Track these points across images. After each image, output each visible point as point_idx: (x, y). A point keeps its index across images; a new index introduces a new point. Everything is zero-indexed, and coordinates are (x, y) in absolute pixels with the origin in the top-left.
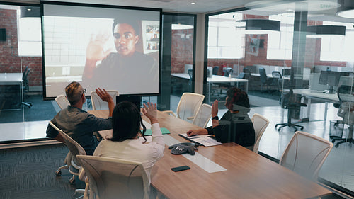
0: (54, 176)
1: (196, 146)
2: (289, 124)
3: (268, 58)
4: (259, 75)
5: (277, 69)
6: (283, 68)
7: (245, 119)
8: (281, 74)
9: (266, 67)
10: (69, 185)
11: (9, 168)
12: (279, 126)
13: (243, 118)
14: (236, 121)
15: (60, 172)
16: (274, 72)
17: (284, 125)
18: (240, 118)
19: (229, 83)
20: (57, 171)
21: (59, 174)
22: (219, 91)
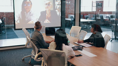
0: (22, 61)
1: (82, 47)
2: (116, 39)
3: (103, 11)
4: (100, 18)
5: (108, 15)
6: (111, 15)
7: (99, 37)
8: (110, 17)
9: (103, 15)
10: (28, 64)
11: (3, 58)
12: (111, 40)
13: (98, 36)
14: (96, 37)
15: (24, 59)
16: (107, 17)
17: (113, 39)
18: (97, 36)
19: (88, 22)
20: (23, 59)
21: (23, 60)
22: (83, 25)
